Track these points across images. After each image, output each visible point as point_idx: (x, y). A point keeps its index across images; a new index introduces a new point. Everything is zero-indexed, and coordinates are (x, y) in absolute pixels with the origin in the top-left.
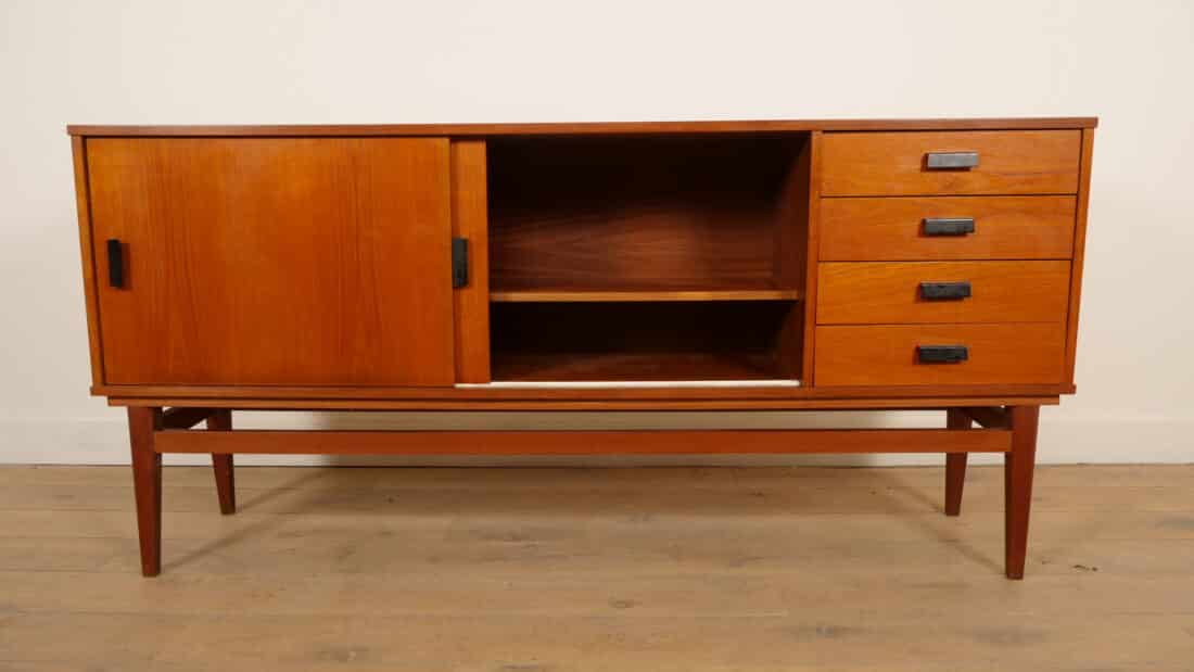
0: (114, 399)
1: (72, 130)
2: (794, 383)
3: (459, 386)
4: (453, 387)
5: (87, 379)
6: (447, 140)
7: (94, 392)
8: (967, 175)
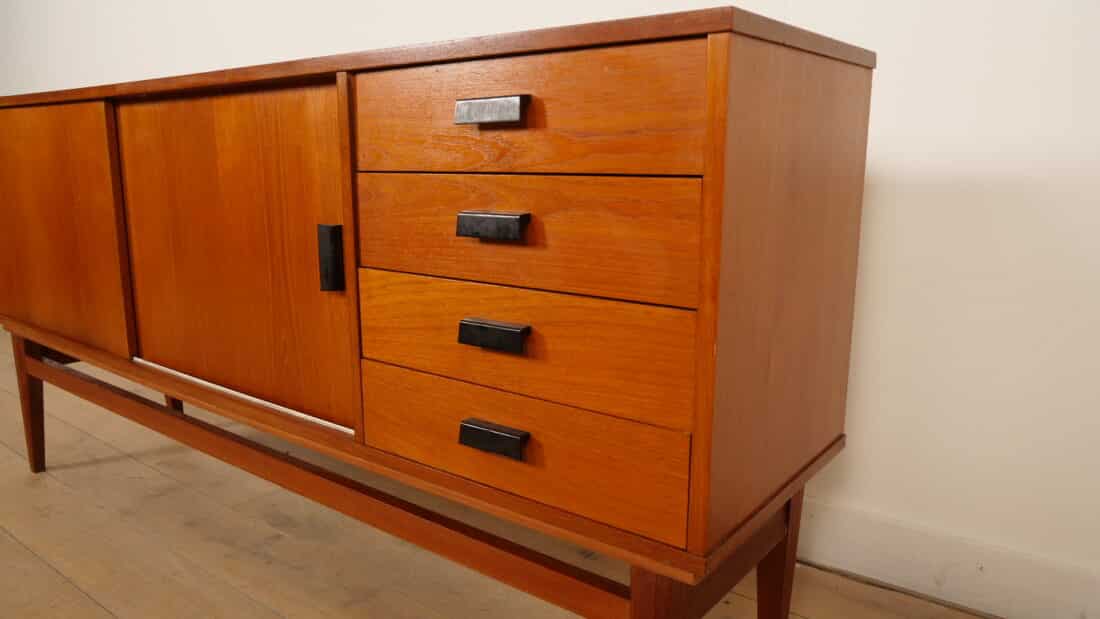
2: (351, 432)
3: (136, 359)
4: (134, 362)
8: (522, 137)
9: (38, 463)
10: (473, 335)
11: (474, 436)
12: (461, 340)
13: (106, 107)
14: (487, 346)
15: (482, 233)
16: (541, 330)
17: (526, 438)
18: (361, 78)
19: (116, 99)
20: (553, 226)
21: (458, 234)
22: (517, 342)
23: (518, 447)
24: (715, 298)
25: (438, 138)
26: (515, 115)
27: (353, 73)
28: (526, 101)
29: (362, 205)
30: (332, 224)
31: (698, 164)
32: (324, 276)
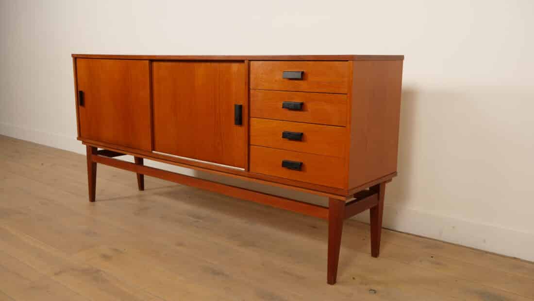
0: (84, 143)
1: (73, 55)
2: (243, 169)
3: (154, 152)
4: (152, 153)
5: (76, 135)
6: (148, 61)
7: (78, 139)
8: (301, 82)
9: (93, 198)
10: (287, 136)
11: (287, 165)
12: (283, 137)
13: (149, 62)
14: (290, 139)
15: (290, 107)
16: (306, 134)
17: (301, 164)
18: (252, 63)
19: (152, 60)
20: (309, 106)
21: (283, 107)
22: (299, 137)
23: (299, 167)
24: (350, 124)
25: (276, 81)
26: (300, 77)
27: (250, 60)
28: (303, 73)
29: (252, 99)
30: (239, 104)
31: (346, 91)
32: (236, 120)
